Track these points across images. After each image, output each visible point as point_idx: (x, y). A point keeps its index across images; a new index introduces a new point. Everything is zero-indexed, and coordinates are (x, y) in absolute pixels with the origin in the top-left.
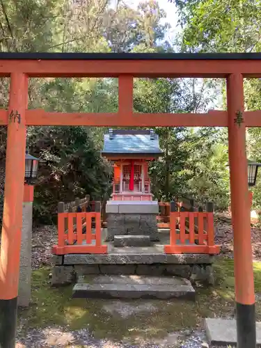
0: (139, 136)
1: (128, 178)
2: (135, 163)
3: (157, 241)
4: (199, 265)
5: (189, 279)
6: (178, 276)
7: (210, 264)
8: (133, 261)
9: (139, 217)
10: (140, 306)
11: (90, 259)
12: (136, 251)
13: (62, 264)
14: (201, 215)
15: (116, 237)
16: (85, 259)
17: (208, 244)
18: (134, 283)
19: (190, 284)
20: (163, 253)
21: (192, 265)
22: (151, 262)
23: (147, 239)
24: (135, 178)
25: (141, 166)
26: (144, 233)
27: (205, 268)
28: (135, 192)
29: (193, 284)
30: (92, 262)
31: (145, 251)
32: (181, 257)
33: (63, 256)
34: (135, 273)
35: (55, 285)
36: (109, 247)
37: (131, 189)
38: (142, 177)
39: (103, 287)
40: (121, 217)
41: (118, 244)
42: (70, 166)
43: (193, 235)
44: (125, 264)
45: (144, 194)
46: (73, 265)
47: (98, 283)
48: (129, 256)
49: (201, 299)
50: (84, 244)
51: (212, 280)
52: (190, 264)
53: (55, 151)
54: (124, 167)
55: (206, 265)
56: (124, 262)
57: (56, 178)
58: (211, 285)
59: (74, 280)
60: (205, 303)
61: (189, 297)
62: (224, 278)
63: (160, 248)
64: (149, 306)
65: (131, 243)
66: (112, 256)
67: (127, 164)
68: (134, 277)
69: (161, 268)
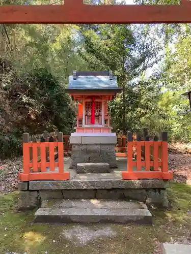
0: (100, 77)
1: (90, 113)
2: (97, 100)
3: (116, 168)
4: (155, 189)
5: (144, 202)
6: (135, 200)
7: (164, 189)
8: (93, 186)
9: (99, 147)
10: (99, 231)
11: (54, 184)
12: (96, 178)
13: (28, 190)
14: (156, 144)
15: (78, 165)
16: (49, 185)
17: (162, 170)
18: (94, 207)
19: (147, 208)
20: (121, 179)
21: (147, 190)
22: (110, 187)
23: (107, 166)
24: (97, 113)
25: (101, 103)
26: (104, 161)
27: (159, 192)
28: (96, 125)
29: (149, 208)
30: (56, 188)
31: (105, 177)
32: (137, 182)
33: (28, 182)
34: (95, 197)
35: (21, 209)
36: (72, 173)
37: (93, 123)
38: (102, 113)
39: (64, 212)
40: (83, 147)
41: (80, 171)
42: (43, 107)
43: (148, 163)
44: (85, 189)
45: (104, 127)
46: (38, 191)
47: (59, 208)
48: (90, 182)
49: (157, 222)
50: (48, 172)
51: (166, 203)
52: (146, 189)
53: (31, 94)
54: (86, 103)
55: (160, 189)
56: (85, 188)
57: (32, 117)
58: (165, 208)
59: (39, 205)
60: (161, 226)
61: (146, 221)
62: (176, 200)
63: (118, 174)
64: (108, 231)
65: (92, 170)
66: (74, 182)
67: (89, 100)
68: (94, 202)
69: (119, 192)
